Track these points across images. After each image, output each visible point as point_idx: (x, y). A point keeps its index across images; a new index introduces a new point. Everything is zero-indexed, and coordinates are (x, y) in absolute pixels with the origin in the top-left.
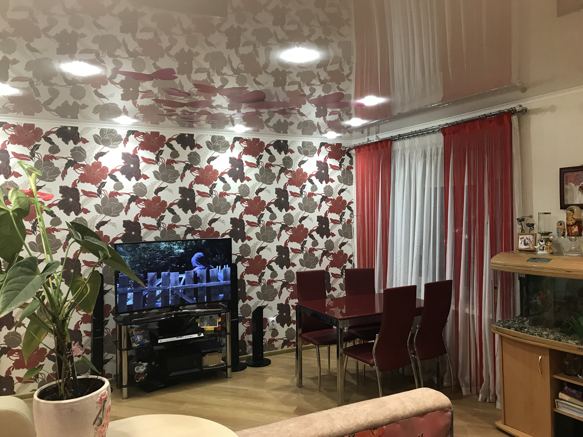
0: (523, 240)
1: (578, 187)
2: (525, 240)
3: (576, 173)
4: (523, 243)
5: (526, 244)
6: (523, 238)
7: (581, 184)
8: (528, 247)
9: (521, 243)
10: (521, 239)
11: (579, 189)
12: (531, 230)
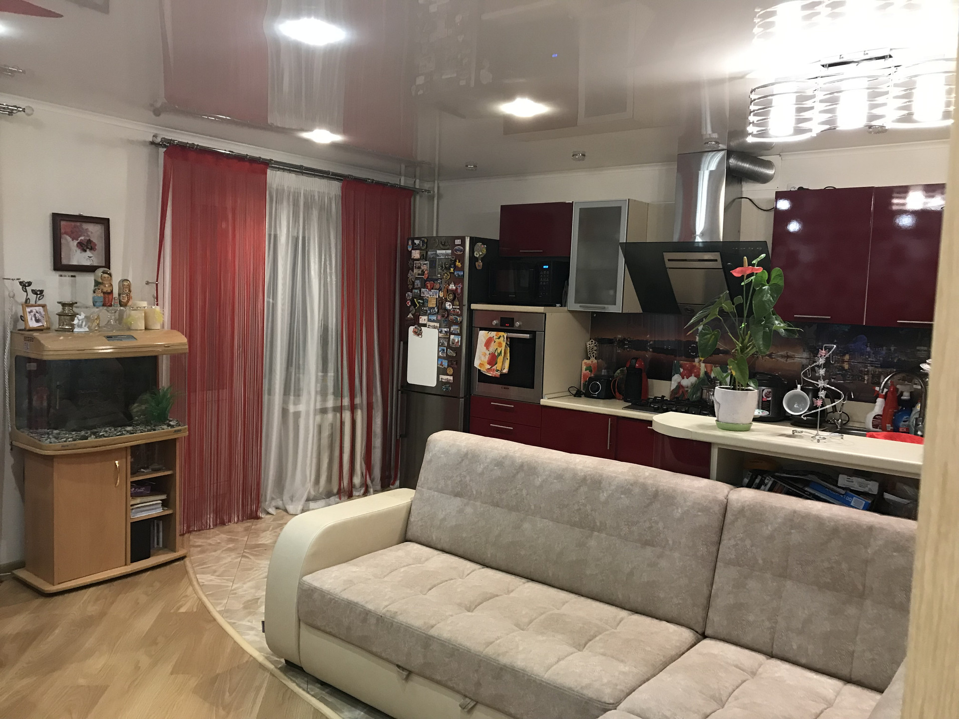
0: (32, 314)
1: (75, 243)
2: (35, 315)
3: (73, 224)
4: (33, 319)
5: (37, 321)
6: (31, 312)
7: (79, 239)
8: (40, 324)
9: (32, 319)
10: (30, 312)
11: (77, 245)
12: (39, 300)
